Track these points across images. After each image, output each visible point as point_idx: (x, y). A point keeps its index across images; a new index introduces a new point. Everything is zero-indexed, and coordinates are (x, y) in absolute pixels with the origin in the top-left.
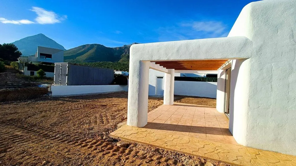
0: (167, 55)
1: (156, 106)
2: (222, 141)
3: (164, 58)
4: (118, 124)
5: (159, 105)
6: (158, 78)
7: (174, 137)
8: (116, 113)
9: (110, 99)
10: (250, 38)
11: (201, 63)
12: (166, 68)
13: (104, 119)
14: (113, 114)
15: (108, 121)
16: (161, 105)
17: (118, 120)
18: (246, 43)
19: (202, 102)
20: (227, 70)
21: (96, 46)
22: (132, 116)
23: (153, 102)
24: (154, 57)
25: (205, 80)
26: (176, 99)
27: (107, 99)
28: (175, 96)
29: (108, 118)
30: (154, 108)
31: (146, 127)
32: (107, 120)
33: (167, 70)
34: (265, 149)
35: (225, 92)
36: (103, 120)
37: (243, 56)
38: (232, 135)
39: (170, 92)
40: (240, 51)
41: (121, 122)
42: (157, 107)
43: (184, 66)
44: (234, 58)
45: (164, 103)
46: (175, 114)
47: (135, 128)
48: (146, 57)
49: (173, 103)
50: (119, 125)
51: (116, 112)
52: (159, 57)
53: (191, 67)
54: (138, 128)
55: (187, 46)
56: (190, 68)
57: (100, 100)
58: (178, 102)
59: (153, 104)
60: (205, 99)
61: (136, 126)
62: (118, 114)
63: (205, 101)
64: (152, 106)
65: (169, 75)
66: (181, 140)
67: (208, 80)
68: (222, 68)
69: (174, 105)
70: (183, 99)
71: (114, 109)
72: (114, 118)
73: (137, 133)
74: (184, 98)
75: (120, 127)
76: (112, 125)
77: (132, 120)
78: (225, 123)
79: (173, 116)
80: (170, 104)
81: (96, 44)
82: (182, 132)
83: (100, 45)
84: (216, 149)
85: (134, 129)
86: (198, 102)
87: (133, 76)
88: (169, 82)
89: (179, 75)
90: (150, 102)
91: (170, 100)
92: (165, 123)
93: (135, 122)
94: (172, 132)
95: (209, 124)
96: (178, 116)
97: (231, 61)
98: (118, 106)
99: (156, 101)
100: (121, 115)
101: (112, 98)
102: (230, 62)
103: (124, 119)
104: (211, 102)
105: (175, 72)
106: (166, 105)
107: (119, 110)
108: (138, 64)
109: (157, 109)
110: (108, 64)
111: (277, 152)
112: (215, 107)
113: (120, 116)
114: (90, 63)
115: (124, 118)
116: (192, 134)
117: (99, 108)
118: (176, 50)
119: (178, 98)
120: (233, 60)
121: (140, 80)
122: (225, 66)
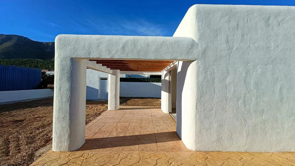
0: (110, 52)
1: (99, 112)
2: (173, 149)
3: (106, 56)
4: (37, 150)
5: (103, 111)
6: (101, 79)
7: (121, 156)
8: (38, 132)
9: (33, 109)
10: (196, 40)
11: (148, 64)
12: (111, 69)
13: (12, 145)
14: (32, 133)
15: (19, 149)
16: (105, 110)
17: (38, 143)
18: (192, 44)
19: (148, 103)
20: (170, 72)
21: (15, 38)
22: (60, 137)
23: (96, 108)
24: (92, 53)
25: (149, 81)
26: (122, 102)
27: (27, 110)
28: (121, 98)
29: (21, 142)
30: (96, 115)
31: (82, 148)
32: (18, 146)
33: (111, 71)
34: (211, 150)
35: (169, 93)
36: (8, 148)
37: (190, 58)
38: (181, 139)
39: (116, 95)
40: (188, 52)
41: (44, 146)
42: (100, 114)
43: (130, 67)
44: (181, 60)
45: (109, 109)
46: (121, 121)
47: (65, 153)
48: (81, 53)
49: (119, 106)
50: (37, 154)
51: (38, 129)
52: (99, 54)
53: (138, 68)
54: (69, 153)
55: (135, 43)
56: (136, 69)
57: (14, 113)
58: (124, 105)
59: (95, 111)
60: (150, 99)
61: (67, 150)
62: (42, 132)
63: (150, 102)
64: (94, 113)
65: (114, 76)
66: (130, 159)
67: (152, 81)
68: (167, 69)
69: (120, 109)
70: (128, 102)
71: (36, 124)
72: (31, 140)
73: (67, 163)
74: (129, 100)
75: (40, 156)
76: (25, 156)
77: (60, 142)
78: (171, 125)
79: (119, 124)
80: (116, 109)
81: (15, 36)
82: (131, 147)
83: (22, 37)
84: (169, 163)
85: (62, 156)
86: (144, 103)
87: (60, 79)
88: (114, 84)
89: (124, 76)
90: (92, 108)
91: (115, 104)
92: (110, 136)
93: (66, 145)
94: (118, 149)
95: (158, 129)
96: (125, 123)
97: (177, 63)
98: (44, 118)
99: (99, 107)
100: (46, 134)
101: (36, 107)
102: (175, 64)
103: (49, 140)
104: (156, 102)
105: (121, 73)
106: (111, 111)
107: (45, 125)
108: (69, 62)
109: (100, 117)
110: (36, 62)
111: (219, 151)
112: (160, 108)
113: (43, 136)
114: (5, 60)
115: (50, 138)
116: (142, 146)
117: (7, 126)
118: (121, 46)
119: (124, 100)
120: (179, 62)
121: (71, 85)
122: (169, 67)
